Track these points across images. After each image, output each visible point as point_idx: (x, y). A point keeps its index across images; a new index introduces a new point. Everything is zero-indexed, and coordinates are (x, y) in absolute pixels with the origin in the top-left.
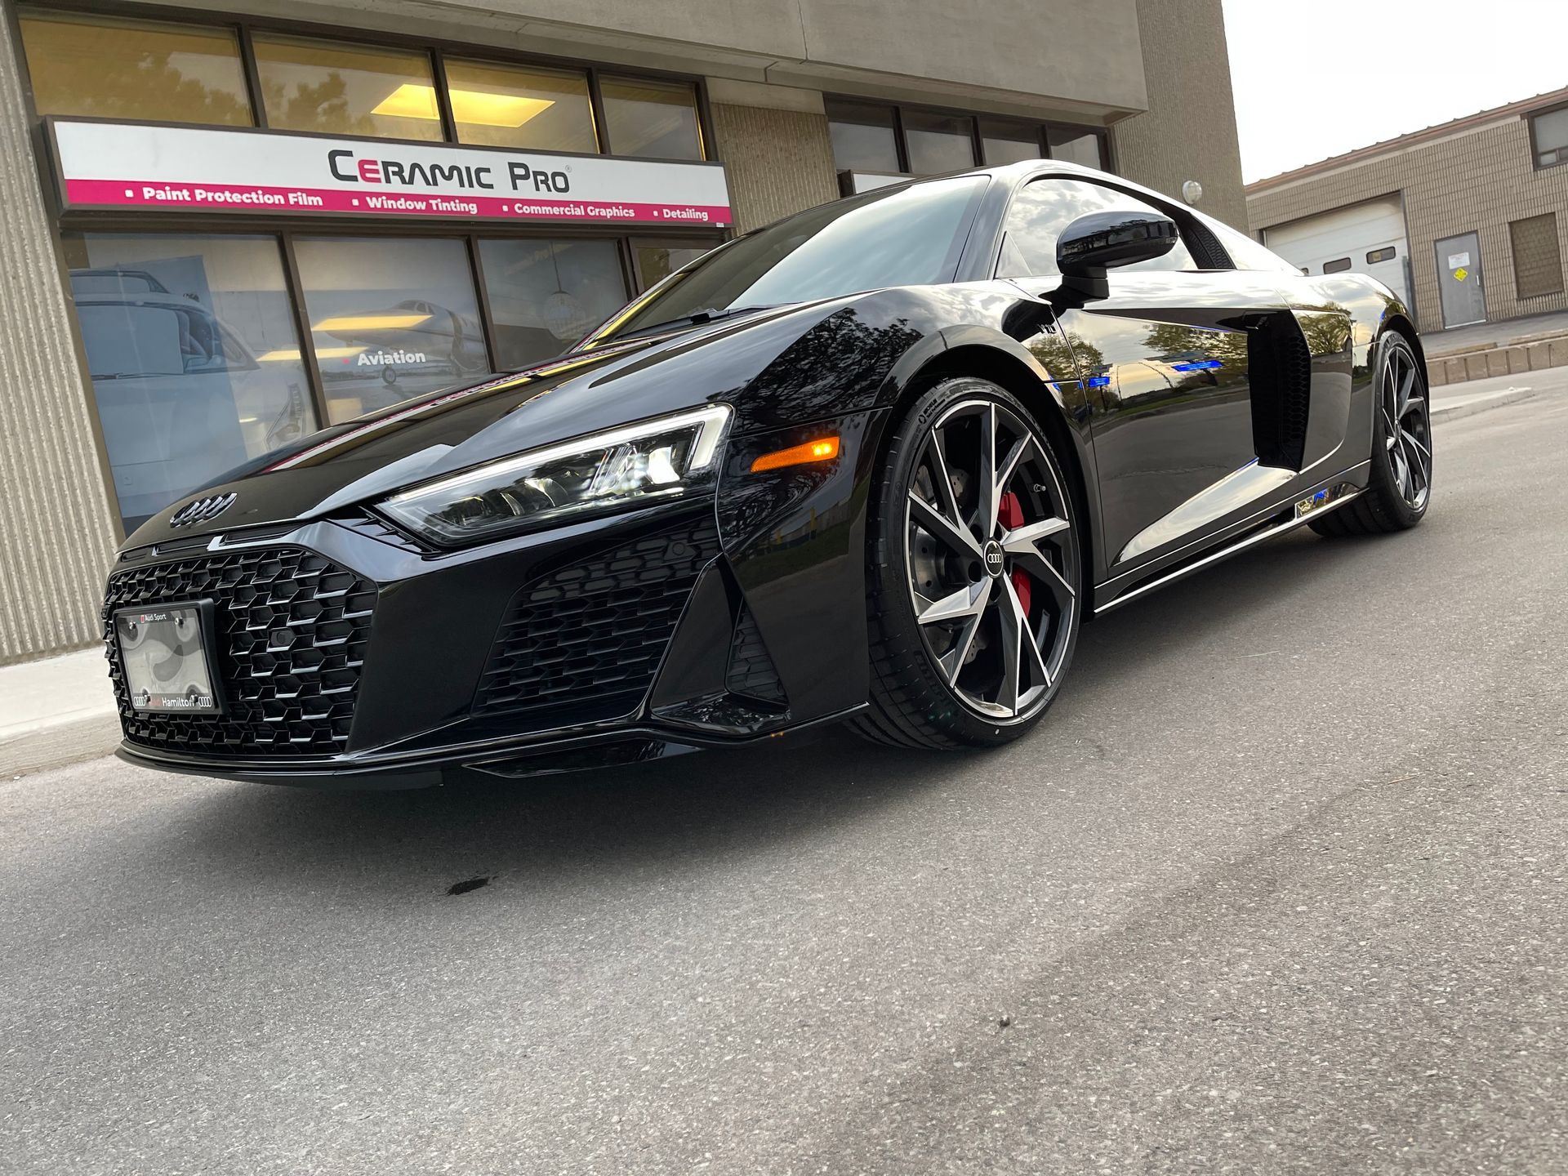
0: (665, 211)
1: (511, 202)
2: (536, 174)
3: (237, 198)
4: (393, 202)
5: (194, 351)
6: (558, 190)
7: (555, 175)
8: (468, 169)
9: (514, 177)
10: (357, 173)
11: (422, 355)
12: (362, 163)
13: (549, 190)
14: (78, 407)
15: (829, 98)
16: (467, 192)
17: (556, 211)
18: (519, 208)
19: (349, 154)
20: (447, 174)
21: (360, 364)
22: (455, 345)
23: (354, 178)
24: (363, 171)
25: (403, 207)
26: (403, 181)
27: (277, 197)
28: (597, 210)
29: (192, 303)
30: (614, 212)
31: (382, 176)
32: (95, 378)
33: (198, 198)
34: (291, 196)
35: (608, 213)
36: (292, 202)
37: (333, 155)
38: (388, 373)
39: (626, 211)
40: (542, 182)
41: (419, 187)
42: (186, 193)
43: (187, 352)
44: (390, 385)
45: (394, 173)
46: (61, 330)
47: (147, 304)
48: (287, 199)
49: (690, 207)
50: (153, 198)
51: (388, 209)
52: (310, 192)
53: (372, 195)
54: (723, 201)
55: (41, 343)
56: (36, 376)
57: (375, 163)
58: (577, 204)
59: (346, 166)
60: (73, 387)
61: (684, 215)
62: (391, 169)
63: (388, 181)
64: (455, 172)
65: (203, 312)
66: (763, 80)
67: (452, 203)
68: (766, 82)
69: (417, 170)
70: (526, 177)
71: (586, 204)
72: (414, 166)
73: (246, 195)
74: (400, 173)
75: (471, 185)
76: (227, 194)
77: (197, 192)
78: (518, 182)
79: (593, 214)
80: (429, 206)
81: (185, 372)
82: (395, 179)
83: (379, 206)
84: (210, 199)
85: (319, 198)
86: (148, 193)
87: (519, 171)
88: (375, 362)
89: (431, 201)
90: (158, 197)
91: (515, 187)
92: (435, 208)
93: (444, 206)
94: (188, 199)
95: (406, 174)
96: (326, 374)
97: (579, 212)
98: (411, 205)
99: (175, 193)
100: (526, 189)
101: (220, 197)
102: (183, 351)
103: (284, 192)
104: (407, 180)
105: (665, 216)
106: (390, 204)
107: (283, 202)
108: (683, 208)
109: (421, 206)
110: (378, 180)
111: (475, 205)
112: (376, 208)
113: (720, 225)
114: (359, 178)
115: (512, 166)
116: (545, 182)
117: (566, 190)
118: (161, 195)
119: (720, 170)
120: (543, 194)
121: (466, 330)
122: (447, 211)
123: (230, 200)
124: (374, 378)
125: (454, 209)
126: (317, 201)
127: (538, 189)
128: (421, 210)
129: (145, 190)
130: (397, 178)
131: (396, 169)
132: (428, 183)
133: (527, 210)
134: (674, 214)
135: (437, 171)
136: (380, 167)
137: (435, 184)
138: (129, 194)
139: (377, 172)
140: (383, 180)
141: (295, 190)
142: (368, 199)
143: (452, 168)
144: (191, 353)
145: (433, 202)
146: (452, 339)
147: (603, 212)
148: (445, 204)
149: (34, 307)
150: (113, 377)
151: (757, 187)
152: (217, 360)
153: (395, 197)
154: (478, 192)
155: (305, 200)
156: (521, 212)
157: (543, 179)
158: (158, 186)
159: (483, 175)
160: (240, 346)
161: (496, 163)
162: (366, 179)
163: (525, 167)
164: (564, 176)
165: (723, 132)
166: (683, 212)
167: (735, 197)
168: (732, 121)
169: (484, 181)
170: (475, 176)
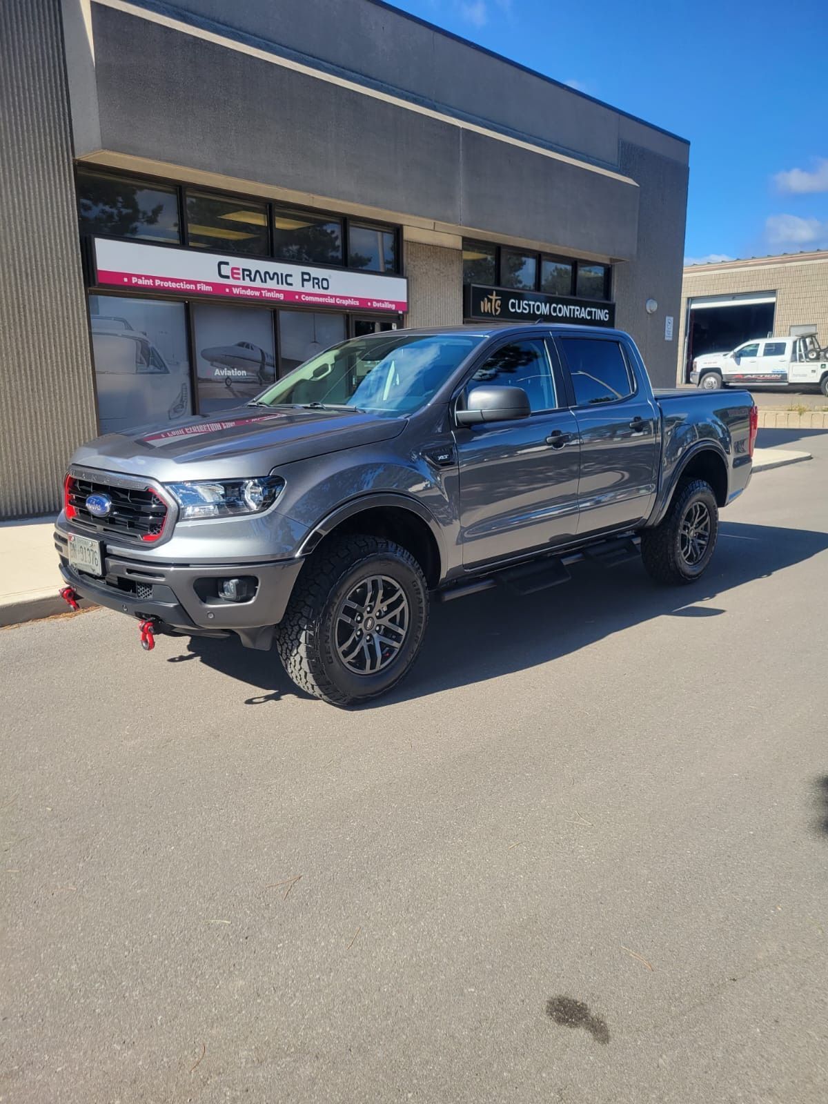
0: (374, 303)
1: (300, 294)
2: (314, 279)
3: (174, 285)
4: (245, 291)
5: (141, 363)
6: (324, 288)
7: (323, 279)
8: (282, 274)
9: (303, 280)
10: (230, 274)
11: (245, 372)
12: (233, 269)
13: (319, 288)
15: (465, 239)
16: (280, 287)
17: (321, 300)
18: (303, 297)
19: (227, 263)
20: (272, 276)
21: (216, 374)
22: (261, 368)
23: (227, 277)
24: (233, 273)
25: (249, 294)
26: (251, 280)
27: (192, 286)
28: (341, 300)
29: (144, 337)
30: (349, 302)
31: (241, 276)
32: (99, 373)
33: (157, 284)
34: (198, 285)
35: (346, 303)
36: (198, 289)
37: (220, 263)
38: (228, 380)
39: (355, 301)
41: (258, 283)
42: (151, 281)
44: (228, 386)
45: (247, 275)
47: (123, 336)
48: (196, 287)
49: (387, 301)
50: (136, 283)
51: (242, 295)
52: (207, 284)
53: (236, 286)
54: (406, 301)
55: (76, 355)
56: (73, 372)
57: (238, 269)
58: (332, 297)
59: (226, 270)
60: (88, 377)
61: (383, 306)
62: (245, 273)
63: (244, 279)
64: (276, 276)
65: (147, 341)
66: (432, 228)
67: (271, 293)
69: (258, 274)
70: (308, 280)
71: (336, 297)
72: (257, 272)
73: (178, 284)
74: (249, 276)
75: (282, 283)
76: (170, 283)
77: (156, 281)
78: (305, 283)
79: (338, 303)
80: (261, 294)
81: (137, 373)
82: (247, 278)
83: (238, 293)
84: (162, 285)
85: (211, 287)
86: (134, 280)
87: (306, 277)
88: (222, 374)
89: (262, 291)
90: (139, 283)
91: (303, 286)
92: (264, 295)
93: (268, 295)
94: (152, 284)
95: (252, 276)
96: (199, 379)
97: (332, 301)
98: (253, 293)
99: (146, 281)
100: (308, 287)
101: (166, 284)
102: (137, 362)
103: (196, 283)
104: (253, 278)
105: (374, 305)
106: (243, 292)
107: (194, 288)
108: (383, 302)
109: (257, 294)
110: (239, 279)
111: (283, 295)
112: (236, 294)
113: (400, 312)
114: (230, 277)
115: (303, 274)
116: (318, 283)
117: (327, 288)
118: (140, 282)
119: (404, 281)
120: (317, 290)
121: (268, 360)
122: (269, 298)
123: (170, 286)
124: (220, 382)
125: (273, 296)
126: (209, 289)
127: (314, 287)
128: (257, 296)
129: (133, 278)
130: (248, 278)
131: (248, 273)
132: (262, 281)
133: (308, 299)
134: (379, 305)
135: (267, 276)
136: (241, 272)
137: (266, 282)
138: (126, 280)
139: (239, 274)
140: (242, 279)
141: (200, 282)
142: (233, 289)
143: (275, 274)
144: (140, 363)
145: (263, 292)
146: (260, 364)
147: (344, 302)
148: (268, 293)
150: (104, 373)
151: (421, 290)
152: (152, 367)
153: (245, 288)
154: (285, 287)
155: (204, 288)
156: (304, 299)
157: (317, 282)
158: (139, 277)
159: (288, 278)
160: (162, 361)
161: (295, 270)
162: (234, 278)
163: (308, 274)
164: (326, 280)
165: (408, 258)
166: (383, 304)
167: (411, 296)
168: (413, 252)
169: (289, 282)
170: (285, 279)
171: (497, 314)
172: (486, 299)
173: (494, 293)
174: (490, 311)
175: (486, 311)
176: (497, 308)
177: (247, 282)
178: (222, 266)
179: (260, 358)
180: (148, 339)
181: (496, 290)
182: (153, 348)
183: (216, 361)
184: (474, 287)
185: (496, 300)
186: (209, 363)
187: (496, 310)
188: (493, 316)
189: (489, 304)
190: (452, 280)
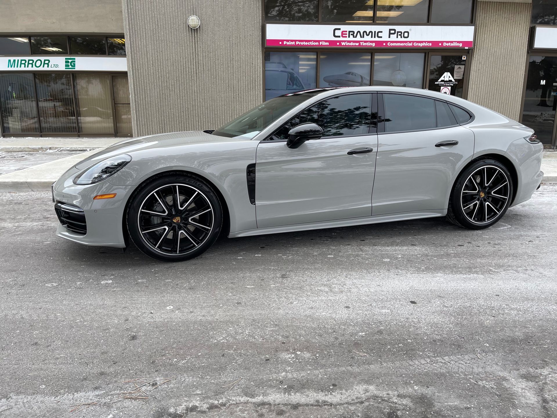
0: (444, 43)
1: (386, 42)
2: (398, 32)
3: (306, 43)
4: (349, 43)
5: (290, 84)
6: (404, 37)
7: (405, 32)
8: (375, 32)
9: (390, 34)
10: (340, 35)
12: (343, 32)
13: (401, 37)
14: (260, 97)
16: (373, 39)
17: (402, 44)
18: (389, 44)
19: (339, 29)
20: (368, 34)
23: (339, 37)
24: (342, 34)
25: (352, 45)
26: (354, 37)
27: (317, 43)
28: (417, 44)
29: (291, 71)
30: (424, 44)
31: (347, 36)
32: (266, 89)
33: (297, 44)
34: (321, 42)
35: (421, 45)
36: (320, 44)
39: (429, 44)
40: (399, 35)
41: (358, 38)
42: (294, 42)
43: (288, 84)
45: (351, 34)
46: (260, 78)
47: (281, 71)
48: (319, 44)
49: (455, 42)
50: (286, 44)
51: (347, 46)
52: (326, 41)
53: (343, 41)
54: (471, 39)
55: (255, 81)
56: (253, 89)
57: (346, 31)
58: (410, 42)
60: (260, 92)
61: (452, 45)
63: (349, 37)
64: (371, 33)
65: (293, 73)
67: (367, 43)
69: (359, 33)
70: (394, 34)
71: (413, 42)
72: (358, 32)
73: (309, 43)
74: (353, 35)
75: (375, 37)
76: (304, 42)
77: (297, 42)
79: (416, 45)
80: (360, 44)
83: (345, 45)
84: (300, 44)
85: (328, 43)
86: (285, 43)
87: (392, 32)
90: (287, 44)
91: (389, 37)
92: (361, 45)
93: (364, 44)
94: (294, 44)
95: (355, 35)
97: (410, 44)
98: (354, 44)
99: (291, 43)
100: (393, 38)
101: (302, 43)
102: (287, 84)
103: (319, 41)
104: (355, 36)
105: (444, 45)
106: (348, 44)
107: (318, 44)
108: (452, 42)
109: (357, 44)
110: (346, 37)
111: (374, 44)
112: (344, 45)
113: (467, 48)
114: (341, 37)
115: (390, 30)
116: (400, 35)
117: (408, 37)
118: (288, 43)
119: (472, 28)
120: (399, 39)
121: (365, 81)
122: (365, 46)
123: (304, 44)
125: (367, 45)
126: (327, 44)
127: (397, 37)
128: (357, 46)
129: (284, 42)
130: (352, 36)
131: (352, 33)
132: (361, 37)
133: (392, 44)
134: (448, 44)
135: (365, 33)
136: (348, 33)
137: (363, 37)
138: (280, 43)
139: (346, 34)
142: (342, 43)
143: (370, 32)
147: (419, 44)
148: (365, 44)
149: (255, 71)
150: (270, 90)
151: (489, 32)
152: (295, 87)
154: (377, 39)
155: (324, 43)
156: (389, 45)
157: (400, 34)
158: (288, 41)
159: (379, 33)
160: (301, 83)
161: (385, 29)
162: (343, 37)
163: (395, 30)
164: (408, 32)
165: (480, 12)
166: (452, 44)
167: (478, 37)
168: (485, 8)
169: (379, 36)
170: (377, 34)
177: (351, 38)
178: (336, 31)
179: (360, 80)
180: (293, 72)
182: (297, 77)
183: (332, 82)
186: (328, 84)
190: (520, 24)
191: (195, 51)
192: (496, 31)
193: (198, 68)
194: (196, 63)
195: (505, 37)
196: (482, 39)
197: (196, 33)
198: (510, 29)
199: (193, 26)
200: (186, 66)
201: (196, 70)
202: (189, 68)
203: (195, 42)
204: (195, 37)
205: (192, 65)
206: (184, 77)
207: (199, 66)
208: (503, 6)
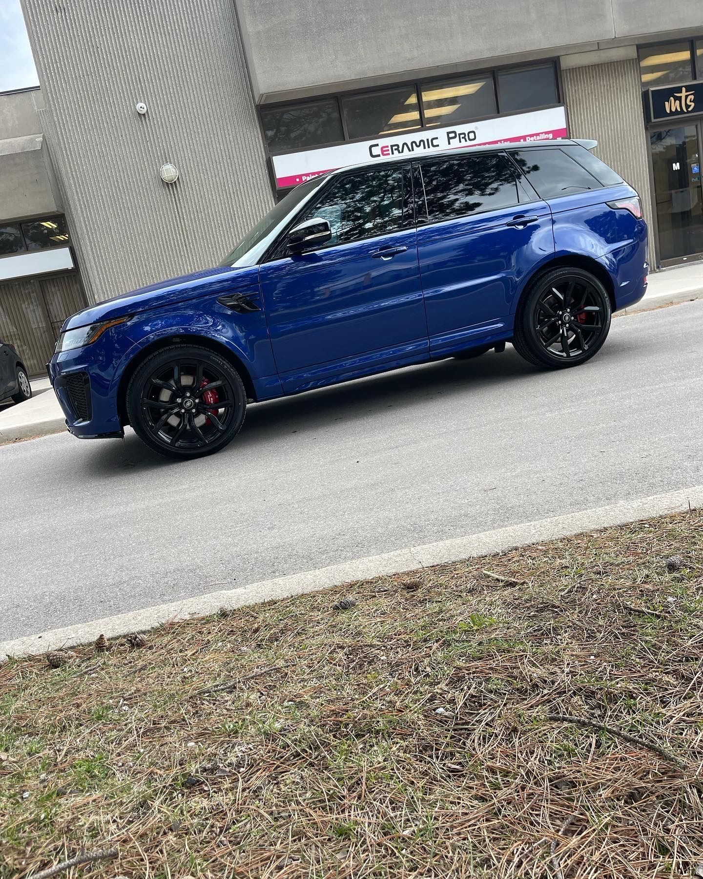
0: (527, 138)
2: (460, 134)
6: (470, 140)
8: (428, 140)
10: (380, 153)
12: (382, 148)
13: (466, 141)
15: (640, 47)
19: (377, 145)
20: (418, 144)
24: (382, 151)
26: (399, 152)
37: (371, 147)
39: (505, 143)
40: (463, 138)
41: (406, 153)
42: (316, 175)
45: (395, 149)
49: (542, 133)
54: (564, 126)
58: (479, 145)
62: (394, 148)
64: (422, 143)
66: (597, 48)
68: (599, 49)
69: (405, 146)
70: (455, 137)
71: (484, 144)
74: (397, 149)
75: (429, 147)
82: (396, 152)
86: (304, 178)
90: (307, 179)
95: (400, 149)
99: (313, 176)
105: (527, 141)
108: (537, 135)
114: (381, 155)
115: (448, 133)
116: (464, 138)
119: (561, 110)
127: (460, 142)
129: (303, 177)
131: (396, 147)
134: (532, 139)
135: (414, 144)
138: (297, 180)
139: (388, 150)
158: (307, 175)
161: (441, 134)
165: (568, 85)
166: (538, 137)
167: (572, 121)
168: (574, 78)
169: (435, 144)
170: (431, 143)
171: (690, 110)
172: (672, 98)
173: (684, 89)
174: (679, 110)
175: (673, 110)
176: (689, 103)
181: (685, 86)
184: (652, 91)
185: (687, 97)
187: (688, 106)
188: (686, 113)
189: (678, 102)
190: (627, 91)
191: (178, 214)
192: (596, 107)
193: (187, 237)
194: (182, 231)
195: (610, 113)
196: (578, 121)
197: (175, 190)
198: (615, 101)
199: (170, 178)
200: (169, 237)
201: (185, 241)
202: (174, 239)
203: (175, 200)
204: (174, 195)
205: (178, 235)
206: (169, 254)
207: (187, 234)
208: (599, 70)
